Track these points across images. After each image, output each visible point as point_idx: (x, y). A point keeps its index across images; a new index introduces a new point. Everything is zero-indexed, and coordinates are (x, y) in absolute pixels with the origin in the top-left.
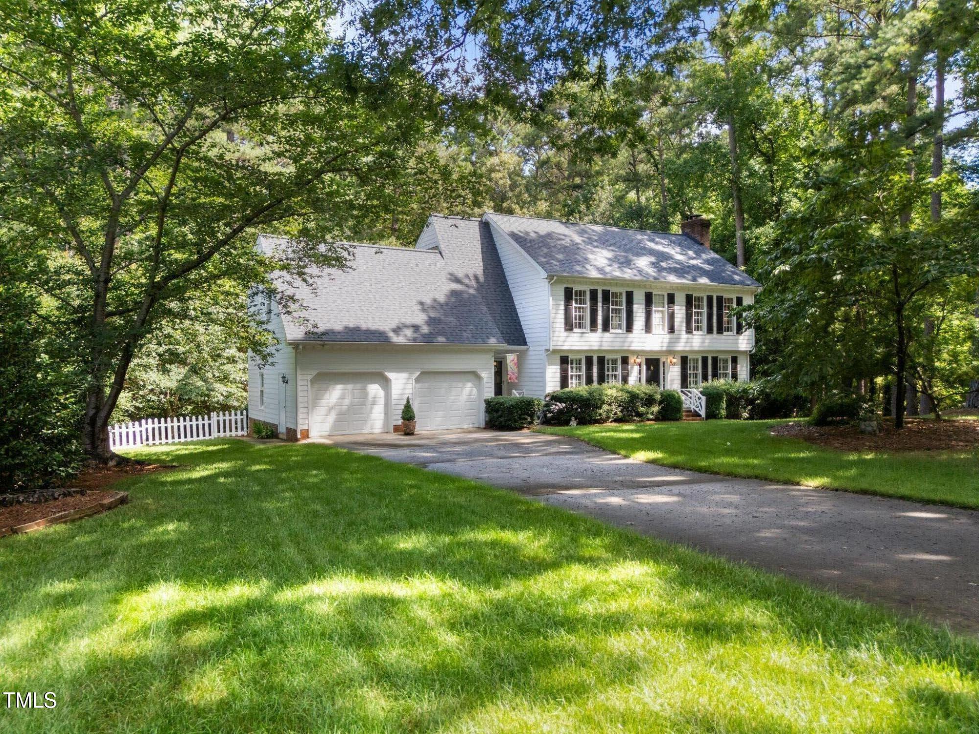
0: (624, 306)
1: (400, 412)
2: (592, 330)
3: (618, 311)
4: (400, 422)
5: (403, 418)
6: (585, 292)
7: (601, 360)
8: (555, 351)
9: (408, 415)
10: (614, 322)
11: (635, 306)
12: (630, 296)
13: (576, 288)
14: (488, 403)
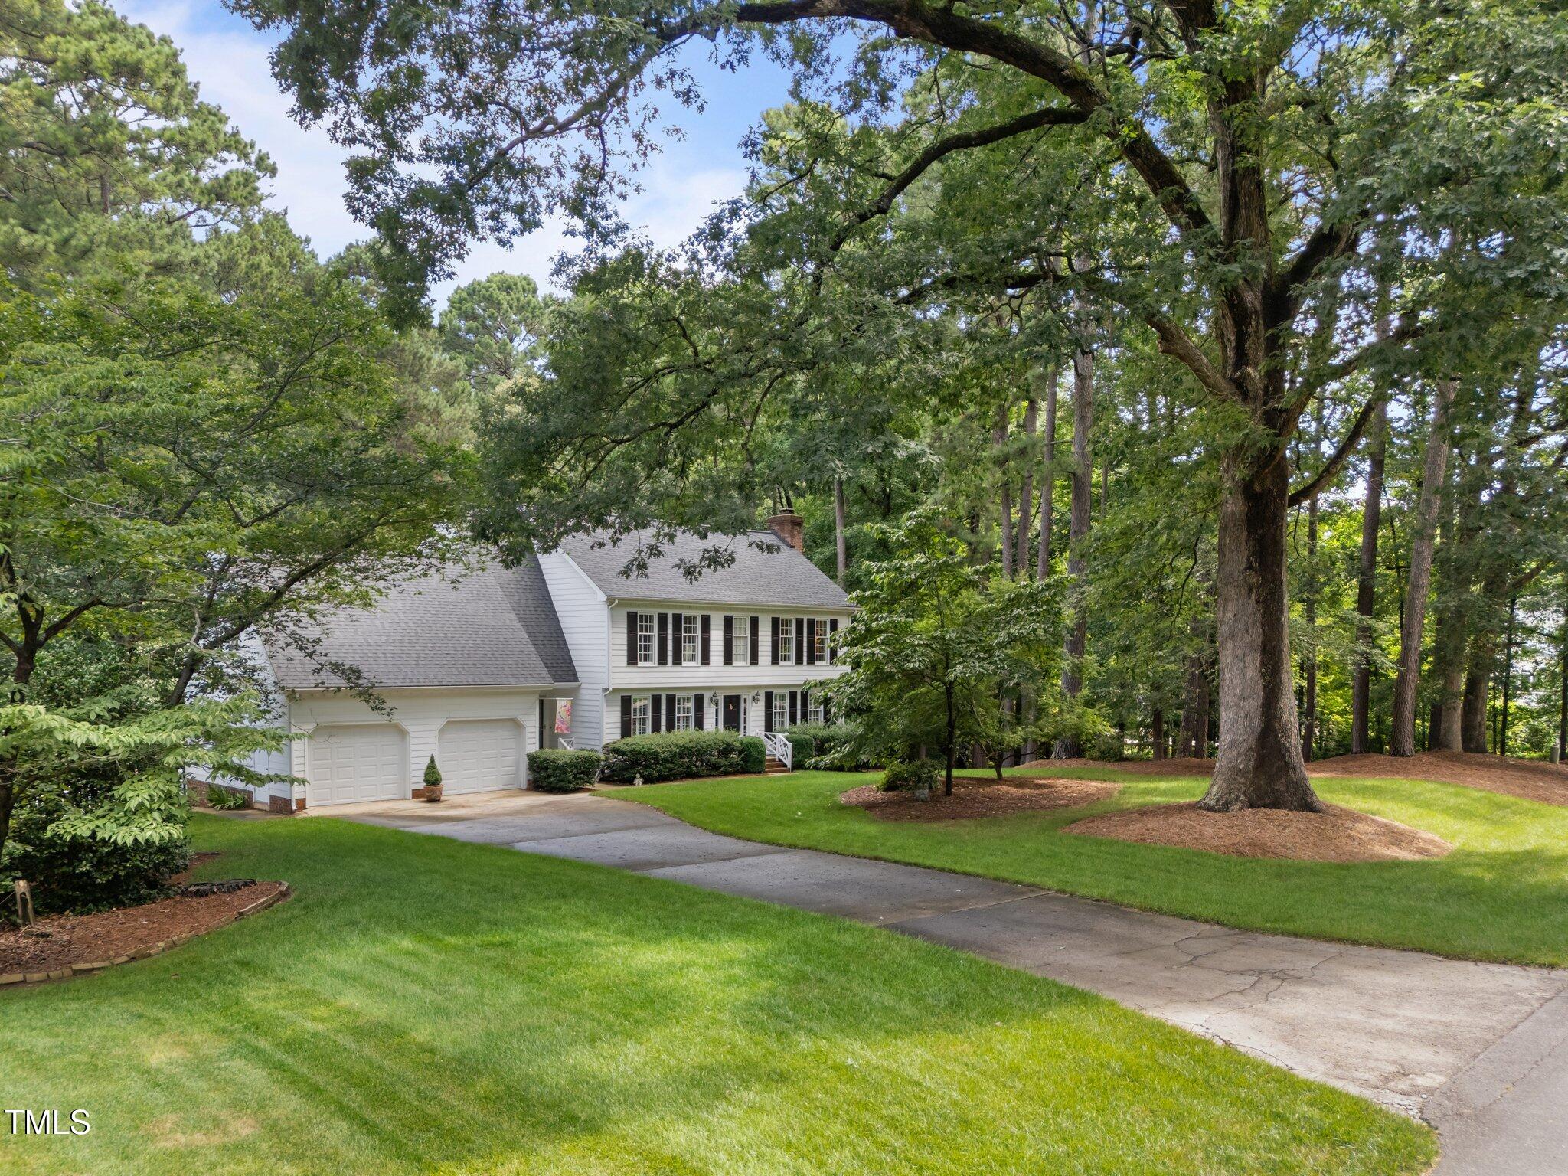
0: (699, 633)
1: (422, 773)
2: (660, 663)
3: (690, 640)
4: (422, 786)
5: (426, 781)
6: (652, 617)
7: (671, 700)
8: (615, 690)
9: (432, 778)
10: (687, 653)
11: (712, 632)
12: (706, 621)
13: (641, 611)
14: (532, 759)
